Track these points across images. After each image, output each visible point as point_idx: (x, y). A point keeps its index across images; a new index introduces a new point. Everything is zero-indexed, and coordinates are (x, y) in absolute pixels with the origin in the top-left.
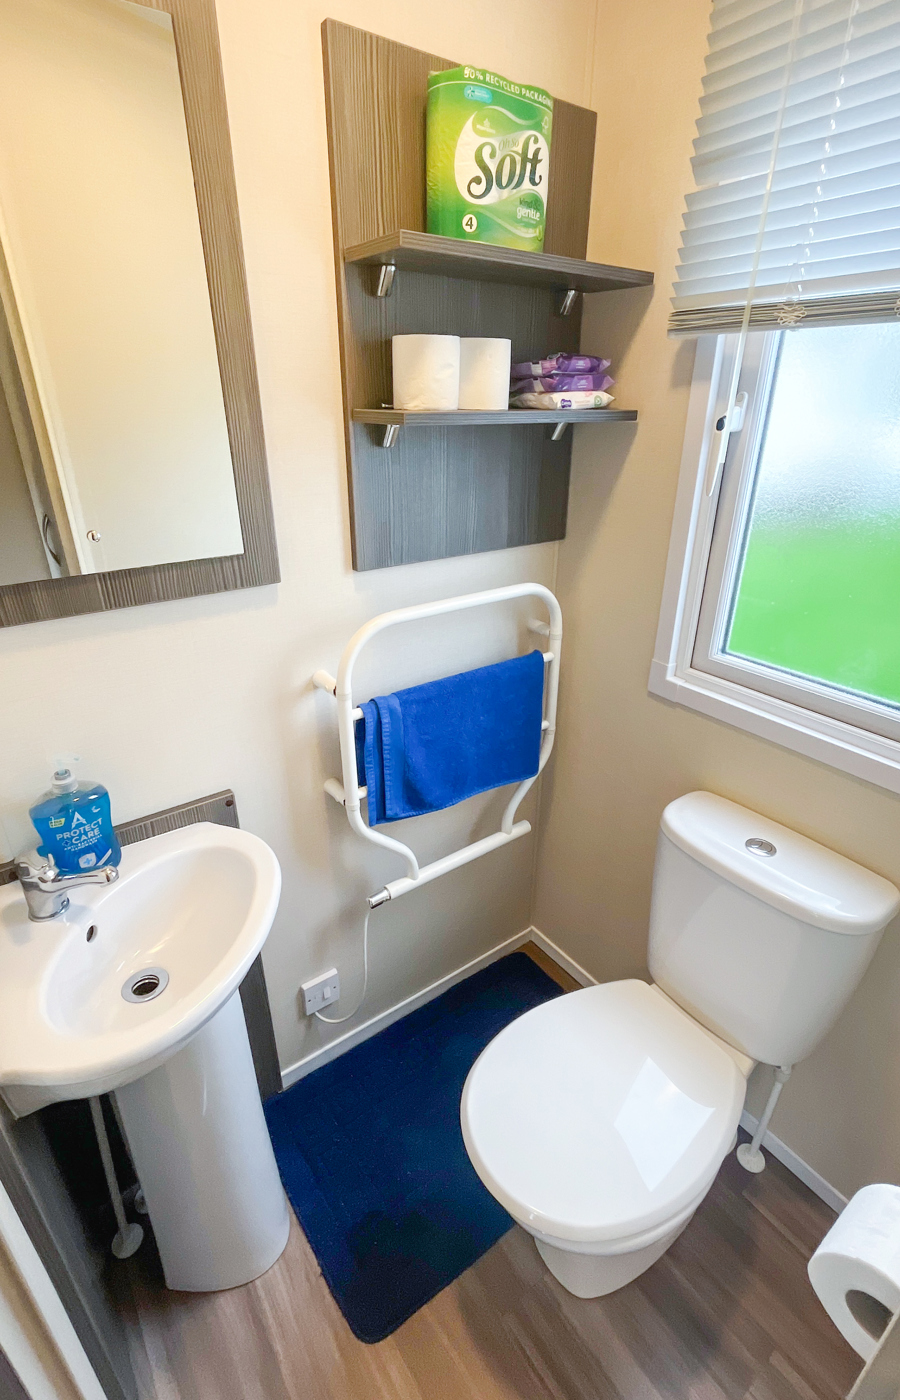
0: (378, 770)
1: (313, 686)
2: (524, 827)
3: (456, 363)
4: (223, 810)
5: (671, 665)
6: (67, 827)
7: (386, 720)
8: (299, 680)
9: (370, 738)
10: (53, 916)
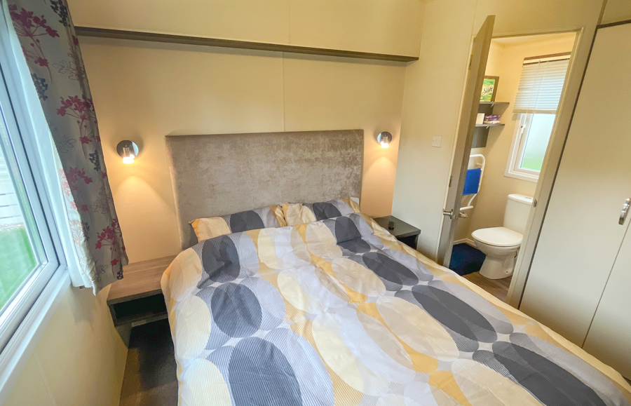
2: (472, 207)
5: (510, 170)
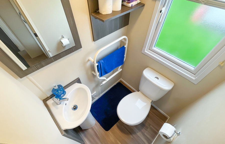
0: (101, 71)
1: (89, 60)
2: (121, 70)
3: (112, 4)
4: (78, 81)
5: (146, 49)
6: (58, 93)
7: (101, 64)
8: (87, 60)
9: (99, 67)
10: (60, 104)
